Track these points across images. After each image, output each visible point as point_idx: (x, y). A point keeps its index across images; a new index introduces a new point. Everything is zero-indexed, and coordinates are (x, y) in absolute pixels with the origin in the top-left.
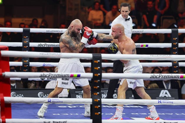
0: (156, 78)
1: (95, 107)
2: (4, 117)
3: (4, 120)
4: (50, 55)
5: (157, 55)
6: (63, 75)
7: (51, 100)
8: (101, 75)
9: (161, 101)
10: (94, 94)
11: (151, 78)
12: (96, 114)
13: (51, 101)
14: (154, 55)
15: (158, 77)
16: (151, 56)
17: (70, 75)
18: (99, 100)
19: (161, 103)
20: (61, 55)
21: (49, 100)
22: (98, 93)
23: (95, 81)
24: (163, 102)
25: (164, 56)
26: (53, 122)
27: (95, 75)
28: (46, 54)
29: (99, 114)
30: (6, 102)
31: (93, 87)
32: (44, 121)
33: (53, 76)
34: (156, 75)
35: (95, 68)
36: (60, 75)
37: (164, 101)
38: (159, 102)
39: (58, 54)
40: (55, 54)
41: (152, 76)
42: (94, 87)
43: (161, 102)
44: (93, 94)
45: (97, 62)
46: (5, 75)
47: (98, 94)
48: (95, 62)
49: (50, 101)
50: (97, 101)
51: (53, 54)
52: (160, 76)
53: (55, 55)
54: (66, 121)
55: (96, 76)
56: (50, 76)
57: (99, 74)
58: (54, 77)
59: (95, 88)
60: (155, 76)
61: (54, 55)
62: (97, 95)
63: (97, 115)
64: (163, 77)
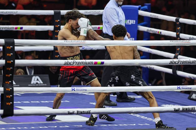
0: (70, 64)
1: (7, 96)
8: (14, 62)
11: (64, 64)
12: (7, 104)
16: (65, 41)
19: (74, 90)
22: (11, 82)
23: (7, 69)
27: (8, 62)
29: (11, 104)
35: (8, 55)
37: (78, 89)
41: (66, 63)
42: (7, 75)
44: (5, 82)
45: (10, 48)
50: (9, 90)
52: (73, 63)
57: (12, 61)
62: (9, 83)
64: (77, 63)
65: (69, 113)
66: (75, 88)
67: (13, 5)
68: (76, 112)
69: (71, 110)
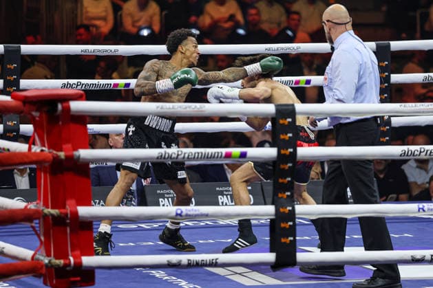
0: (414, 155)
1: (283, 225)
2: (78, 253)
3: (78, 260)
4: (179, 109)
5: (414, 104)
6: (208, 154)
7: (182, 212)
8: (295, 151)
9: (424, 206)
10: (280, 195)
11: (401, 155)
12: (283, 240)
13: (184, 214)
14: (407, 104)
15: (418, 153)
16: (401, 106)
17: (224, 155)
18: (289, 210)
19: (424, 211)
20: (203, 109)
21: (179, 212)
22: (289, 193)
23: (282, 166)
24: (429, 209)
25: (430, 107)
26: (189, 260)
27: (283, 152)
28: (170, 108)
29: (290, 241)
30: (83, 217)
31: (278, 180)
32: (168, 259)
33: (186, 156)
34: (413, 148)
35: (282, 137)
36: (202, 153)
37: (431, 207)
38: (421, 210)
39: (196, 107)
40: (190, 107)
41: (405, 153)
42: (281, 181)
43: (426, 208)
44: (277, 195)
45: (286, 123)
46: (79, 156)
47: (287, 196)
48: (281, 122)
49: (180, 215)
50: (287, 212)
51: (186, 108)
52: (421, 152)
53: (191, 109)
54: (217, 259)
55: (284, 155)
56: (179, 157)
57: (291, 150)
58: (188, 158)
59: (283, 183)
60: (410, 152)
61: (188, 109)
62: (285, 197)
63: (285, 243)
64: (429, 152)
65: (413, 260)
66: (425, 204)
67: (290, 33)
68: (428, 257)
69: (418, 253)
